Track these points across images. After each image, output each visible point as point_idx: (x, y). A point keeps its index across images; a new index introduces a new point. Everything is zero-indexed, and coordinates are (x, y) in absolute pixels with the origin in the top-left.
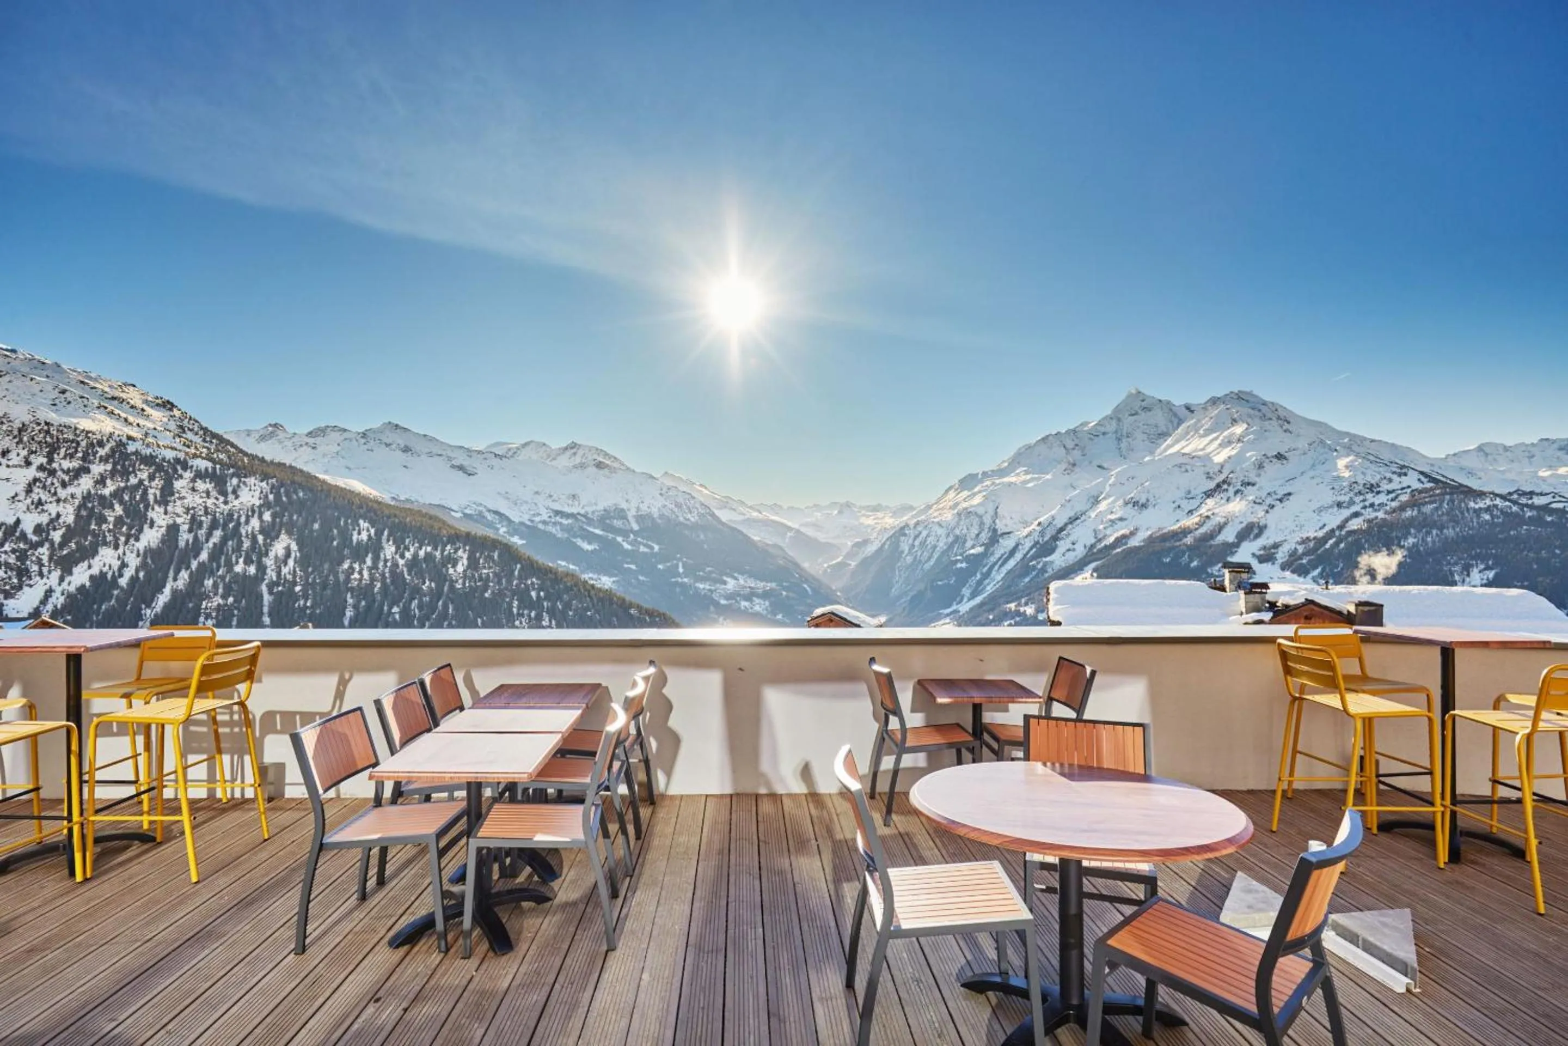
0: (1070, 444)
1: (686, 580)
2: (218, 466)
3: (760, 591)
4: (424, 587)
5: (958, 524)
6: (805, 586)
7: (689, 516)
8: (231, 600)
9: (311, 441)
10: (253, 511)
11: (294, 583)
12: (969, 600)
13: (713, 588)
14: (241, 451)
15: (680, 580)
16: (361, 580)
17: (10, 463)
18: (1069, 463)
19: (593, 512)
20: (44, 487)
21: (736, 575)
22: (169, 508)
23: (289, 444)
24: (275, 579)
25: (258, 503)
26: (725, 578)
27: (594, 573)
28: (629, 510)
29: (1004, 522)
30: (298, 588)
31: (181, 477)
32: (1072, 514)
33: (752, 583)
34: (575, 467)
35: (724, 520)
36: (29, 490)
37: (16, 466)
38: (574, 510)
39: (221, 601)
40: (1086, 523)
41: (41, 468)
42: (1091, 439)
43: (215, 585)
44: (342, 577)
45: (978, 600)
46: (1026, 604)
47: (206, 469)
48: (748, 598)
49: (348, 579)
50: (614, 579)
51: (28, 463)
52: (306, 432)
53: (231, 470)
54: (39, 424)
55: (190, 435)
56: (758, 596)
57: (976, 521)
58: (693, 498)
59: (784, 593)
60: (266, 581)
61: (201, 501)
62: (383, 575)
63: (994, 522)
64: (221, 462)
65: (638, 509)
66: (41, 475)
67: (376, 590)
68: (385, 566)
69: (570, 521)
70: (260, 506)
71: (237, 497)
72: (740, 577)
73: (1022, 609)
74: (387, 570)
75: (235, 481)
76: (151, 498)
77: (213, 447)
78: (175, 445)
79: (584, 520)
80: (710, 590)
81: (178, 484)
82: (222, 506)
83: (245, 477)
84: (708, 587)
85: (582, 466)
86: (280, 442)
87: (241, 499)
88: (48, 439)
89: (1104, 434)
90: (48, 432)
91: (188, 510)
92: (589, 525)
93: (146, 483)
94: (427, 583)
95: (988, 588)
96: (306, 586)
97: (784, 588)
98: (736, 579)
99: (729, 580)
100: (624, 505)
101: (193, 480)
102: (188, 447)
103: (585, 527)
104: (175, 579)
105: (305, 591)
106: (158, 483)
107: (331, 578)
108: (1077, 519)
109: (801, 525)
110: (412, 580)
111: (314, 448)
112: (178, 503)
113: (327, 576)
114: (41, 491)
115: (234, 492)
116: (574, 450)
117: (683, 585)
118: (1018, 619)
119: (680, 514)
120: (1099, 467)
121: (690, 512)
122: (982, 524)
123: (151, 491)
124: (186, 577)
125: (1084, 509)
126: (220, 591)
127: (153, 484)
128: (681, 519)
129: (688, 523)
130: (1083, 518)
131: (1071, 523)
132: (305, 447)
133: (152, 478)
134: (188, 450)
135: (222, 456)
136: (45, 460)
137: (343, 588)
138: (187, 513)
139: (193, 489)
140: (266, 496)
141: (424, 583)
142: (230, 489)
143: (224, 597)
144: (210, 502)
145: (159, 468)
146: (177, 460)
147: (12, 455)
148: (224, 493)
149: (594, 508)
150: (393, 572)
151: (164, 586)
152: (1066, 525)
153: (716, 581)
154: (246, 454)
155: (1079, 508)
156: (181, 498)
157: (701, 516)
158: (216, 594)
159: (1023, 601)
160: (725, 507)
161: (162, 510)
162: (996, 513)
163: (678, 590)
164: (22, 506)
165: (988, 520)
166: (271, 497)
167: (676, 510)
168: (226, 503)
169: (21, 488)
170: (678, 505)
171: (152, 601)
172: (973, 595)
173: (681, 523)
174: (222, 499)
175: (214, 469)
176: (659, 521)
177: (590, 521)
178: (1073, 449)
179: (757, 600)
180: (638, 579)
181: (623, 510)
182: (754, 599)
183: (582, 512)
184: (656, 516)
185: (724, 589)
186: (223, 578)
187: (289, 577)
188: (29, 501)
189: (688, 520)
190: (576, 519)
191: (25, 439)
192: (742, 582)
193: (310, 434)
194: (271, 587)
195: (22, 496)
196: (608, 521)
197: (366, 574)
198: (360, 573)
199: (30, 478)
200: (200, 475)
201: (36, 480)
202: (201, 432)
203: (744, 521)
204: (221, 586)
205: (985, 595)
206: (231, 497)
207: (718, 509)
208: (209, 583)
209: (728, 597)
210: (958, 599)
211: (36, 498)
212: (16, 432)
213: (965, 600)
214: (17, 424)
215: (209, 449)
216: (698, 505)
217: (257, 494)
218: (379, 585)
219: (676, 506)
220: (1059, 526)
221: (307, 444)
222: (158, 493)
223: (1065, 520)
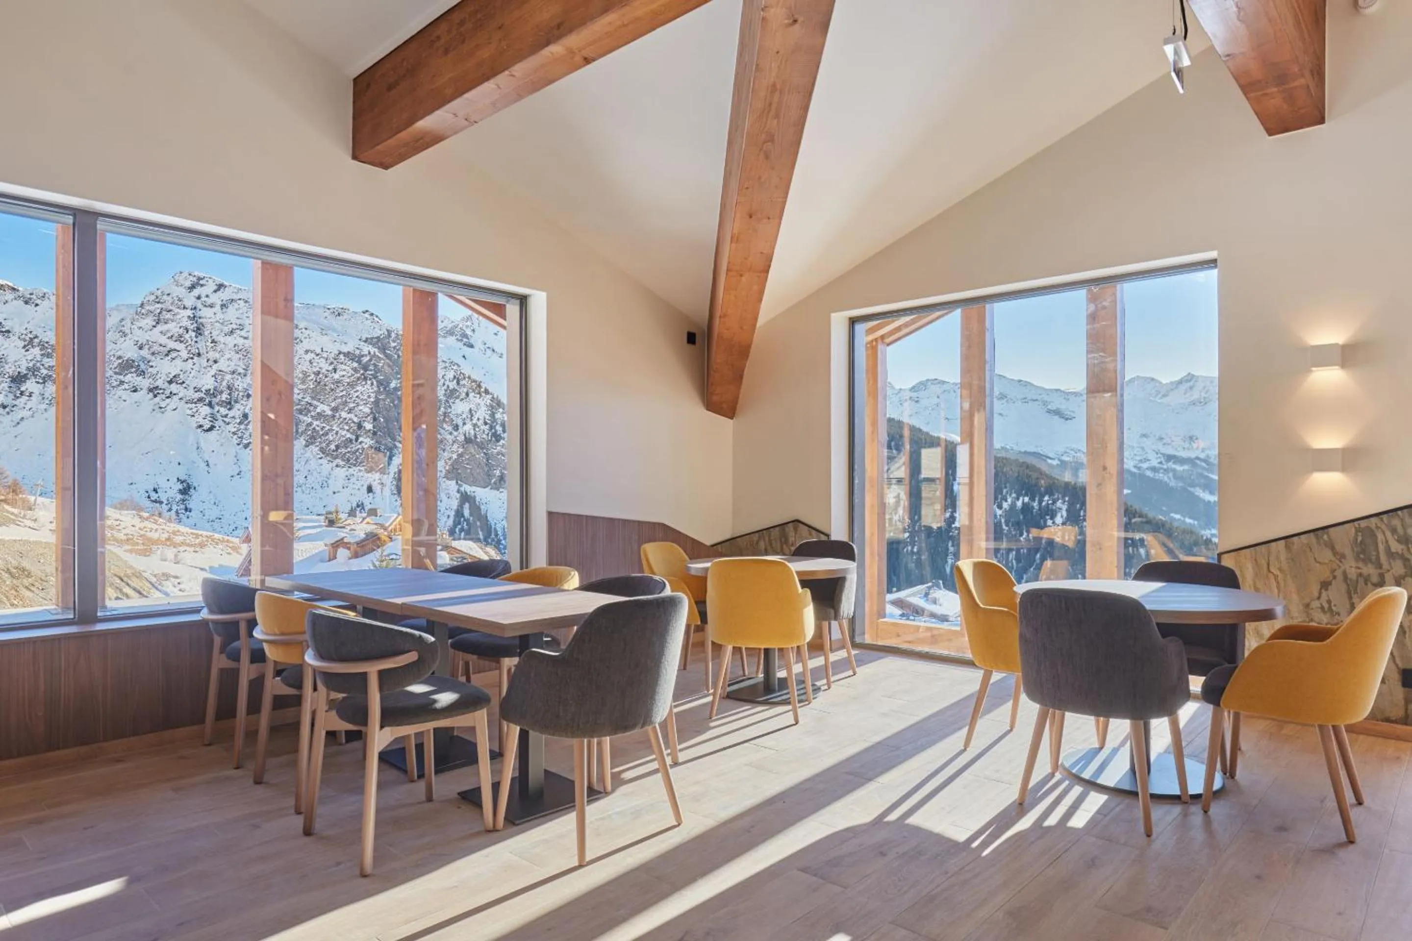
9: (914, 395)
11: (903, 530)
19: (1216, 456)
23: (895, 399)
30: (905, 535)
34: (1192, 404)
38: (1192, 455)
44: (945, 526)
52: (910, 387)
69: (1186, 467)
85: (1201, 402)
92: (1211, 470)
94: (1025, 535)
96: (913, 533)
103: (1205, 473)
105: (911, 537)
110: (1010, 531)
111: (917, 402)
116: (1191, 383)
132: (910, 402)
137: (946, 536)
141: (1021, 535)
177: (1211, 466)
183: (1202, 456)
190: (1194, 464)
193: (913, 389)
221: (911, 398)
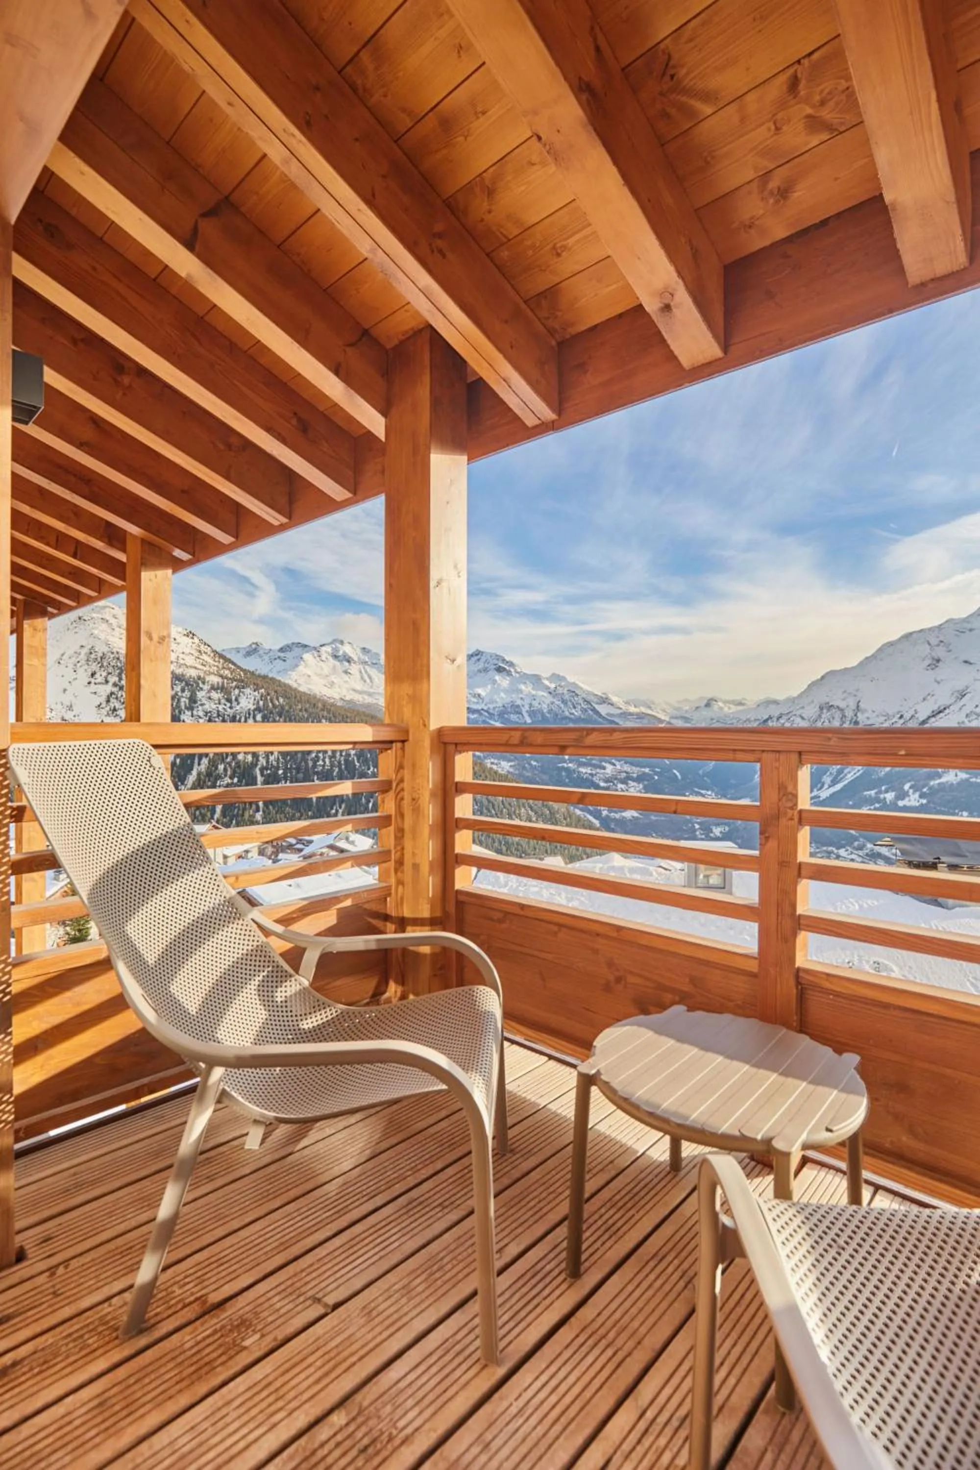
0: (934, 641)
1: (570, 765)
2: (225, 681)
3: (635, 775)
4: (369, 772)
5: (820, 716)
6: (675, 771)
7: (573, 711)
8: (236, 780)
9: (282, 655)
10: (249, 714)
11: (278, 768)
12: (830, 786)
13: (594, 772)
14: (239, 667)
15: (565, 765)
16: (324, 766)
17: (97, 681)
18: (933, 659)
19: (494, 708)
20: (117, 698)
21: (613, 761)
22: (195, 713)
23: (266, 658)
24: (265, 764)
25: (252, 707)
26: (604, 764)
27: (495, 758)
28: (523, 706)
29: (866, 715)
30: (281, 772)
31: (202, 689)
32: (935, 708)
33: (627, 768)
34: (480, 671)
35: (603, 713)
36: (108, 701)
37: (100, 683)
38: (479, 707)
39: (230, 781)
40: (950, 716)
41: (115, 685)
42: (956, 635)
43: (225, 770)
44: (310, 764)
45: (839, 787)
46: (886, 791)
47: (218, 683)
48: (624, 781)
49: (315, 766)
50: (512, 764)
51: (107, 682)
52: (278, 647)
53: (235, 683)
54: (113, 653)
55: (205, 657)
56: (634, 780)
57: (838, 715)
58: (577, 695)
59: (656, 777)
60: (259, 766)
61: (214, 706)
62: (339, 762)
63: (856, 715)
64: (226, 678)
65: (531, 705)
66: (115, 690)
67: (335, 774)
68: (341, 755)
69: (475, 716)
70: (255, 710)
71: (238, 704)
72: (617, 763)
73: (882, 796)
74: (342, 758)
75: (237, 691)
76: (183, 704)
77: (221, 666)
78: (196, 665)
79: (486, 714)
80: (591, 775)
81: (200, 695)
82: (229, 710)
83: (243, 688)
84: (589, 772)
85: (486, 670)
86: (260, 656)
87: (241, 705)
88: (119, 664)
89: (971, 630)
90: (118, 659)
91: (206, 713)
92: (491, 719)
93: (180, 694)
94: (372, 769)
95: (849, 776)
96: (286, 770)
97: (656, 773)
98: (614, 765)
99: (607, 765)
100: (519, 702)
101: (209, 692)
102: (205, 666)
103: (488, 720)
104: (199, 764)
105: (285, 773)
106: (187, 694)
107: (303, 764)
108: (940, 712)
109: (672, 718)
110: (360, 766)
111: (284, 661)
112: (200, 708)
113: (300, 763)
114: (115, 701)
115: (236, 700)
116: (478, 657)
117: (567, 770)
118: (877, 805)
119: (566, 710)
120: (966, 662)
121: (575, 707)
122: (844, 716)
123: (183, 700)
124: (206, 762)
125: (948, 703)
126: (229, 773)
127: (184, 695)
128: (567, 713)
129: (572, 716)
130: (947, 711)
131: (933, 716)
132: (278, 661)
133: (183, 691)
134: (205, 669)
135: (227, 672)
136: (117, 679)
137: (311, 772)
138: (206, 716)
139: (210, 698)
140: (258, 702)
141: (369, 769)
142: (234, 698)
143: (231, 778)
144: (221, 708)
145: (187, 684)
146: (199, 678)
147: (97, 676)
148: (229, 700)
149: (494, 705)
150: (346, 761)
151: (192, 769)
152: (929, 717)
153: (595, 766)
154: (242, 669)
155: (943, 702)
156: (202, 705)
157: (584, 711)
158: (226, 775)
159: (883, 788)
160: (604, 702)
161: (189, 713)
162: (858, 706)
163: (564, 774)
164: (104, 712)
165: (849, 714)
166: (261, 703)
167: (562, 706)
168: (231, 708)
169: (103, 699)
170: (564, 702)
171: (185, 779)
172: (834, 782)
173: (566, 718)
174: (228, 705)
175: (223, 683)
176: (548, 715)
177: (491, 715)
178: (938, 645)
179: (631, 783)
180: (530, 764)
181: (518, 706)
182: (630, 782)
183: (485, 708)
184: (545, 711)
185: (603, 774)
186: (230, 764)
187: (275, 763)
188: (108, 708)
189: (573, 714)
190: (481, 714)
191: (105, 664)
192: (618, 767)
193: (281, 650)
194: (262, 770)
195: (103, 705)
196: (506, 716)
197: (327, 760)
198: (324, 761)
199: (109, 692)
200: (213, 688)
201: (112, 693)
202: (212, 655)
203: (621, 714)
204: (229, 769)
205: (846, 782)
206: (234, 704)
207: (597, 703)
208: (221, 767)
209: (607, 781)
210: (819, 786)
211: (113, 706)
212: (99, 659)
213: (826, 786)
214: (100, 654)
215: (218, 667)
216: (581, 701)
217: (252, 701)
218: (337, 770)
219: (563, 702)
220: (921, 719)
221: (279, 657)
222: (187, 701)
223: (928, 713)
